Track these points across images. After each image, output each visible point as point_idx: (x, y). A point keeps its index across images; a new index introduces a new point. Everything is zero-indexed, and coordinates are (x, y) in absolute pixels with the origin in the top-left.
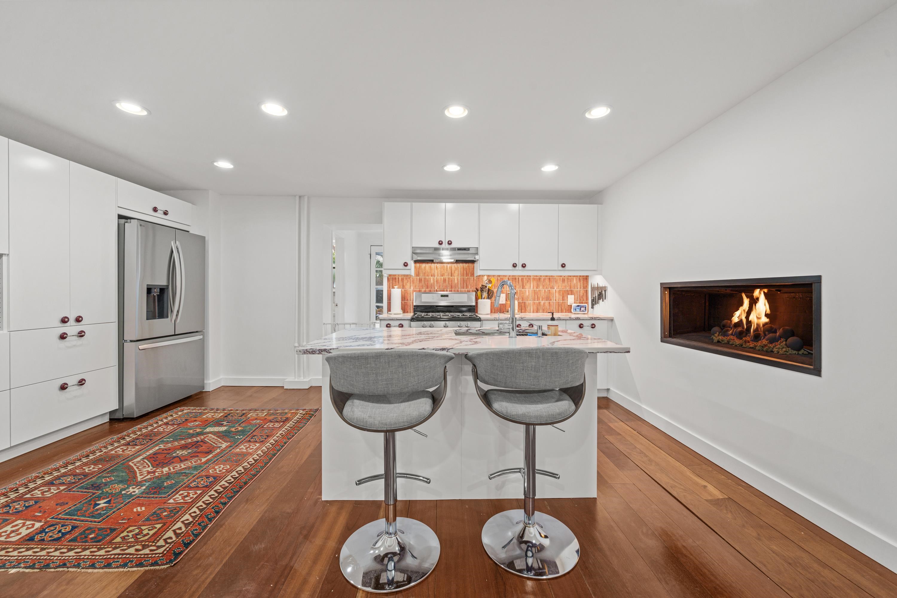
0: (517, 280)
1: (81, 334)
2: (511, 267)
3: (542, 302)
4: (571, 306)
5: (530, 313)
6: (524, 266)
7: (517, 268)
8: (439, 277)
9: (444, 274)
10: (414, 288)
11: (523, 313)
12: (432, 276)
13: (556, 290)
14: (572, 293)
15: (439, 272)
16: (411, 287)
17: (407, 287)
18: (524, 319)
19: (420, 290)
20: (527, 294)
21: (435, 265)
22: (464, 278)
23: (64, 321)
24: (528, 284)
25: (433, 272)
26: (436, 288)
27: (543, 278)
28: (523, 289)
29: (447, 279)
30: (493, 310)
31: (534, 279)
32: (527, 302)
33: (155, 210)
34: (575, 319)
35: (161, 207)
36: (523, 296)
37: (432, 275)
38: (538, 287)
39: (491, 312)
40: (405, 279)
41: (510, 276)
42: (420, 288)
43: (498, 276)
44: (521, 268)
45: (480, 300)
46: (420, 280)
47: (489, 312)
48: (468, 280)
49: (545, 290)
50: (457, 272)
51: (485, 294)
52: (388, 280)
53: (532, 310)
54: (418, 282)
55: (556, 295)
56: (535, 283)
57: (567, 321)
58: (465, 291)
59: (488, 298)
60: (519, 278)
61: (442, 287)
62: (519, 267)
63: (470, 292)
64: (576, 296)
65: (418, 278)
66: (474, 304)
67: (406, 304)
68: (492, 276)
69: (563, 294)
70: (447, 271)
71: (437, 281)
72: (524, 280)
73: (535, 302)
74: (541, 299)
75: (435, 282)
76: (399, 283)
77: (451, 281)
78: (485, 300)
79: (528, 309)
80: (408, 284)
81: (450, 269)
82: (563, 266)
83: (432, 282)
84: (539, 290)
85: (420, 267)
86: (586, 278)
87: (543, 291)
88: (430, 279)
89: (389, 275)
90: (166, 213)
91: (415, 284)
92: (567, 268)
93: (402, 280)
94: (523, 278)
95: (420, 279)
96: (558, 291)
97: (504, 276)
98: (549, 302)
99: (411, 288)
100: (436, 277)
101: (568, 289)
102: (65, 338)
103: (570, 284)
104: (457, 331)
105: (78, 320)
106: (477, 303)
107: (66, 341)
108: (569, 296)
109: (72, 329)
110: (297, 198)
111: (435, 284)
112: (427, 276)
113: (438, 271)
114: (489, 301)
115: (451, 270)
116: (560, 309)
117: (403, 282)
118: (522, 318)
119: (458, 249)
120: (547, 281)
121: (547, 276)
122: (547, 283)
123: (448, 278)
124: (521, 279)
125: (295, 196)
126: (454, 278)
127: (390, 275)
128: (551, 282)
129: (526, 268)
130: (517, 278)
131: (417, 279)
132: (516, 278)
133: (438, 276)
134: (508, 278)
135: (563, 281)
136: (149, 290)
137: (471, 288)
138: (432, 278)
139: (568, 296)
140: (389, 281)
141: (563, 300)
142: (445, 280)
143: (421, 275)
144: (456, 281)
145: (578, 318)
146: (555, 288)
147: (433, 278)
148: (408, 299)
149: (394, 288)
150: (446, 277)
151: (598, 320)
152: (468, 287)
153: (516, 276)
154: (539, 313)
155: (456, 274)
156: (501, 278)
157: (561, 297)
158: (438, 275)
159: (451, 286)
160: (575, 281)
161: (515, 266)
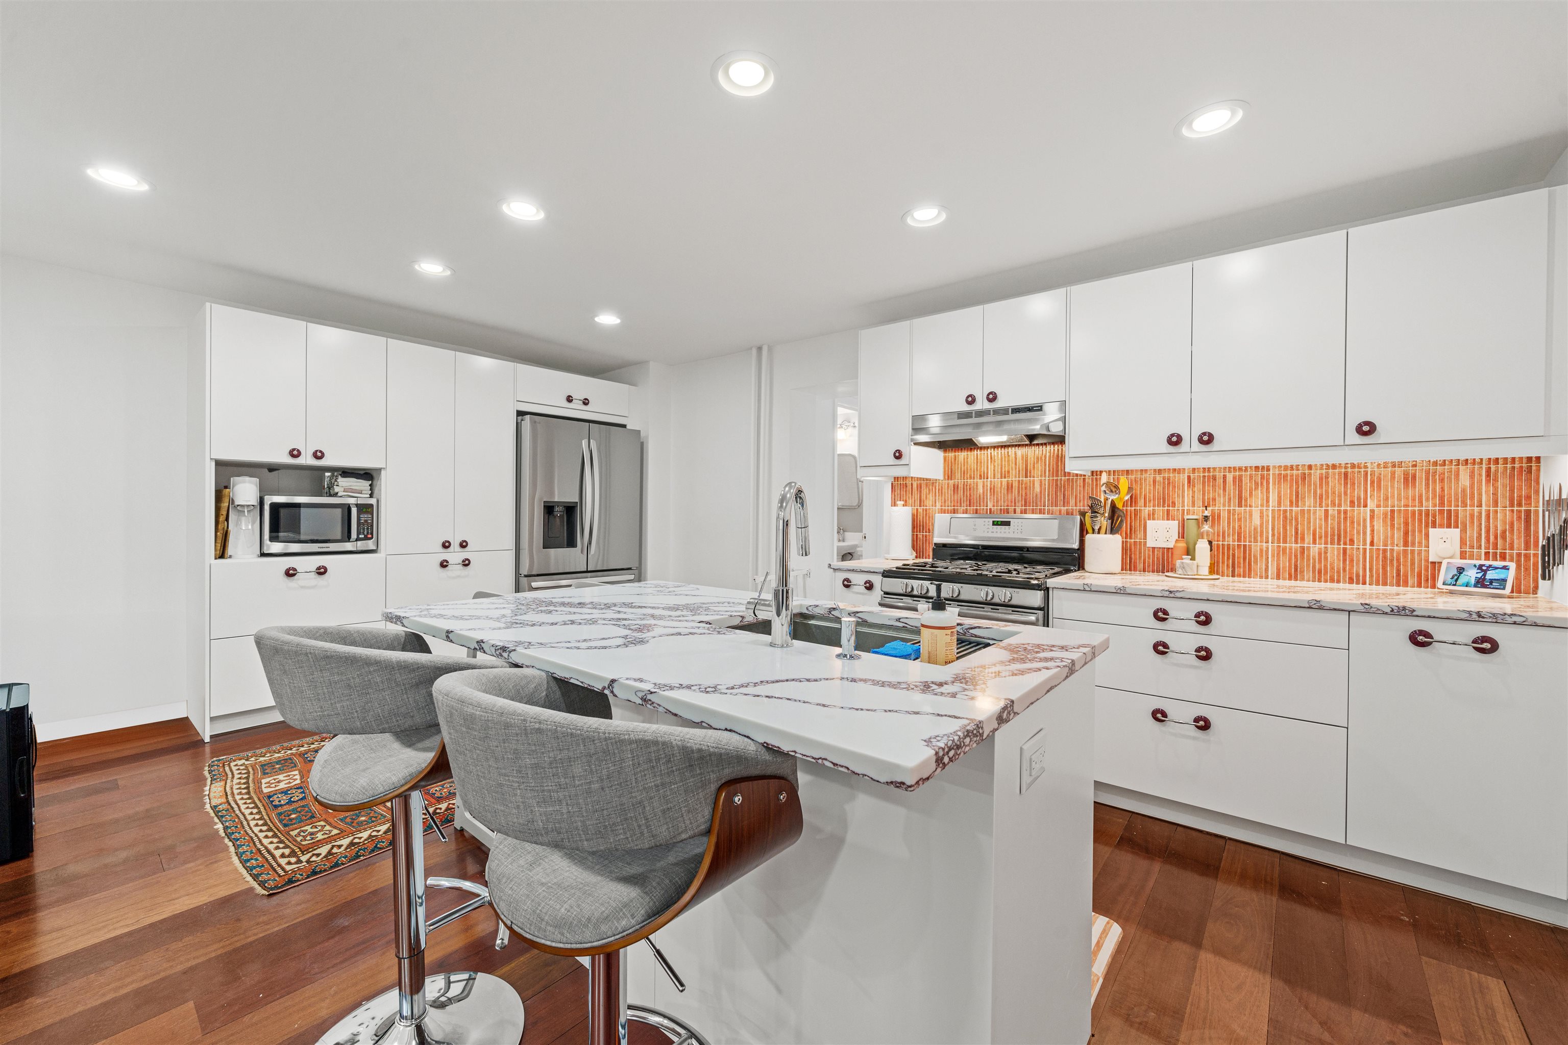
0: (1220, 481)
1: (466, 563)
2: (1164, 446)
3: (1314, 550)
4: (1436, 565)
5: (1267, 577)
6: (1207, 439)
7: (1184, 446)
8: (997, 481)
9: (1009, 472)
10: (941, 506)
11: (1239, 576)
12: (980, 479)
13: (1372, 511)
14: (1450, 521)
15: (998, 469)
16: (935, 503)
17: (929, 503)
18: (1178, 595)
19: (954, 509)
20: (1256, 520)
21: (983, 452)
22: (1057, 480)
23: (446, 545)
24: (1259, 494)
25: (984, 469)
26: (990, 506)
27: (1316, 474)
28: (1240, 505)
29: (1015, 485)
30: (1129, 563)
31: (1282, 478)
32: (1256, 547)
33: (569, 399)
34: (1388, 610)
35: (578, 395)
36: (1240, 527)
37: (980, 476)
38: (1297, 499)
39: (1122, 569)
40: (923, 486)
41: (1194, 469)
42: (954, 506)
43: (1155, 470)
44: (1199, 446)
45: (1089, 537)
46: (956, 488)
47: (1117, 566)
48: (1068, 485)
49: (1326, 511)
50: (1039, 466)
51: (1103, 521)
52: (892, 488)
53: (1272, 570)
54: (951, 492)
55: (1372, 526)
56: (1286, 489)
58: (1060, 511)
59: (1113, 530)
60: (1225, 477)
61: (1004, 502)
62: (1190, 443)
63: (1072, 514)
64: (1473, 533)
65: (951, 482)
66: (1076, 546)
67: (926, 540)
68: (1137, 471)
69: (1406, 524)
70: (1016, 464)
71: (993, 490)
72: (1246, 480)
73: (1284, 549)
74: (1309, 538)
75: (987, 490)
76: (912, 494)
77: (1026, 488)
78: (1102, 536)
79: (1260, 566)
80: (931, 497)
81: (1022, 459)
82: (1366, 430)
83: (981, 491)
84: (1303, 511)
85: (955, 459)
87: (1320, 512)
88: (977, 486)
89: (895, 478)
90: (586, 402)
91: (945, 495)
92: (1382, 436)
93: (920, 487)
94: (1240, 477)
95: (954, 485)
96: (1385, 514)
97: (1174, 470)
98: (1345, 550)
99: (935, 506)
100: (989, 480)
101: (1430, 506)
102: (446, 566)
103: (1443, 489)
104: (810, 609)
105: (463, 545)
106: (1082, 542)
107: (448, 570)
108: (1437, 532)
109: (455, 556)
110: (754, 351)
111: (987, 495)
112: (971, 478)
113: (994, 466)
114: (1114, 539)
115: (1026, 461)
116: (1391, 572)
117: (920, 492)
118: (1171, 592)
119: (1012, 409)
120: (1335, 483)
121: (1334, 467)
122: (1334, 488)
123: (1019, 481)
124: (1234, 478)
125: (751, 349)
126: (1034, 481)
127: (896, 479)
128: (1353, 484)
129: (1215, 446)
130: (1220, 475)
131: (948, 484)
132: (1214, 478)
133: (994, 478)
134: (1189, 477)
135: (1409, 479)
136: (549, 509)
137: (1076, 505)
138: (980, 482)
139: (1431, 530)
140: (895, 491)
141: (1406, 544)
142: (1010, 487)
143: (958, 475)
144: (1037, 489)
145: (1404, 608)
146: (1371, 504)
147: (983, 482)
148: (929, 530)
149: (897, 505)
150: (1013, 479)
151: (1515, 623)
152: (1068, 503)
153: (1214, 469)
154: (1303, 579)
155: (1037, 472)
156: (1164, 478)
157: (1398, 536)
158: (994, 475)
159: (1026, 502)
160: (1465, 480)
161: (1172, 440)
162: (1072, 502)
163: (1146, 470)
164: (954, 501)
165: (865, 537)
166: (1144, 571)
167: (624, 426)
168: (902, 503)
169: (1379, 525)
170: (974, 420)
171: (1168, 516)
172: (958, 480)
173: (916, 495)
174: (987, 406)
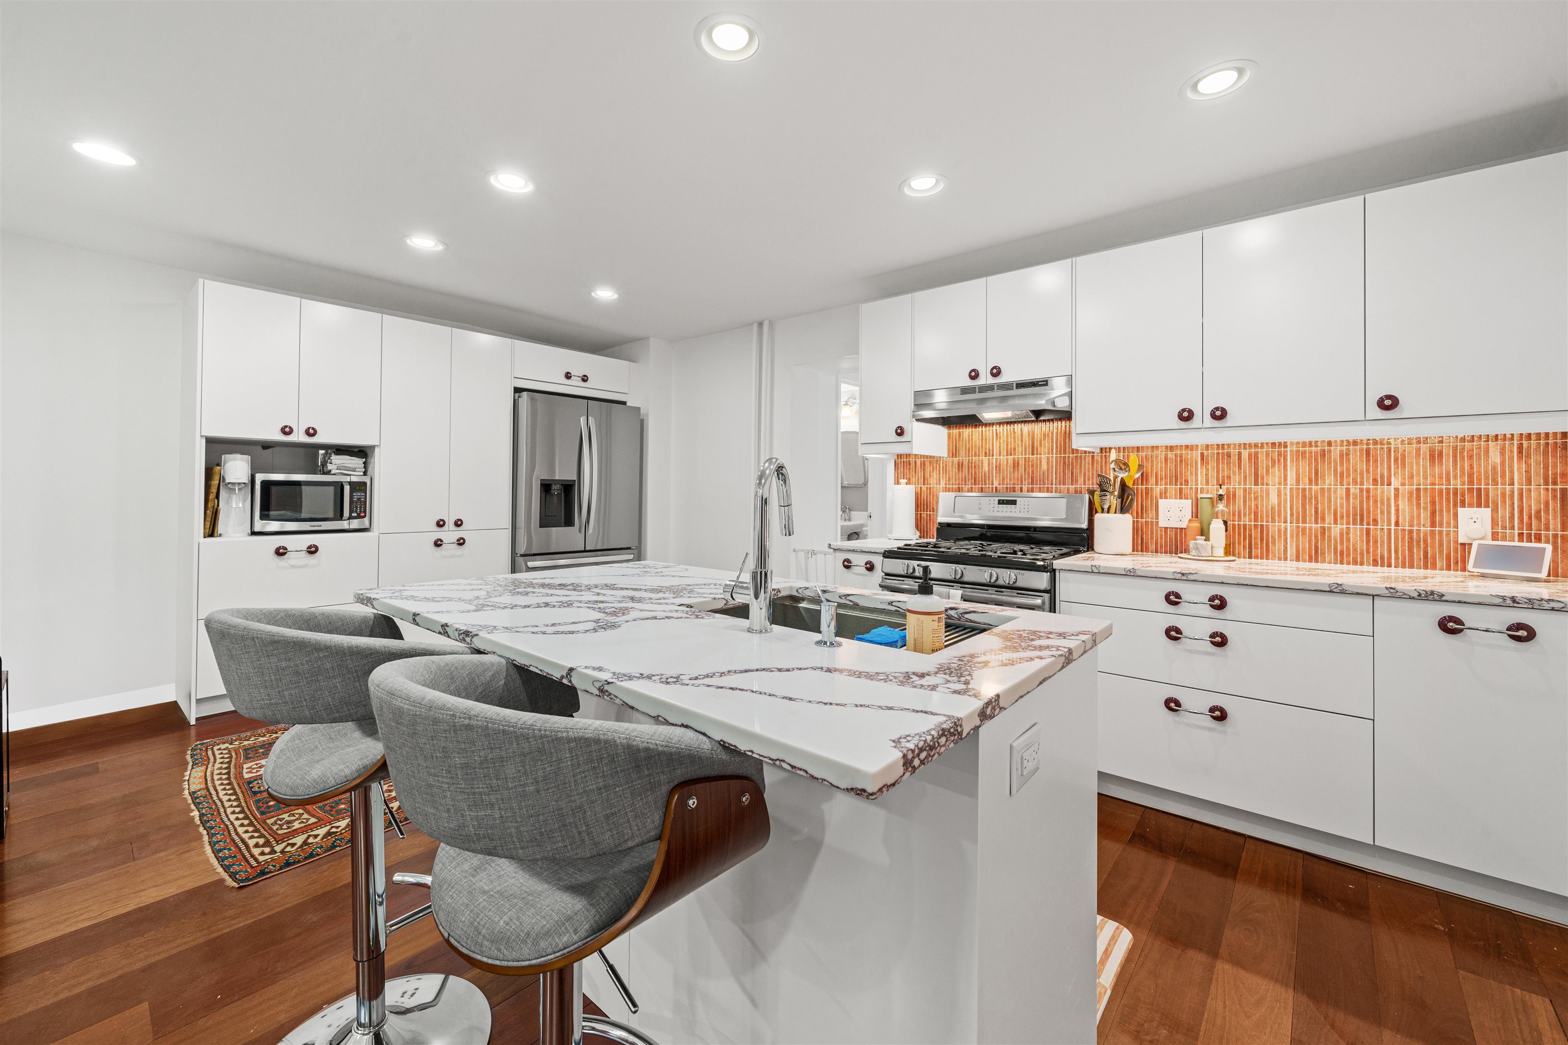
0: (1235, 458)
1: (461, 542)
2: (1175, 421)
3: (1336, 530)
4: (1465, 547)
5: (1286, 559)
6: (1219, 414)
7: (1196, 422)
8: (1003, 458)
9: (1015, 449)
10: (946, 484)
11: (1256, 557)
12: (986, 456)
13: (1397, 490)
14: (1480, 500)
15: (1004, 446)
16: (940, 481)
17: (933, 481)
18: (1191, 577)
19: (959, 488)
20: (1274, 499)
21: (988, 428)
22: (1065, 458)
23: (440, 524)
24: (1276, 471)
25: (989, 446)
26: (996, 484)
27: (1336, 451)
28: (1256, 484)
29: (1022, 462)
30: (1140, 544)
31: (1300, 455)
33: (568, 376)
34: (1415, 595)
35: (577, 372)
36: (1257, 506)
37: (986, 453)
38: (1316, 477)
39: (1133, 550)
40: (927, 464)
41: (1207, 446)
42: (959, 484)
43: (1166, 447)
44: (1208, 422)
45: (1098, 517)
46: (960, 466)
47: (1129, 551)
48: (1077, 462)
49: (1348, 490)
50: (1046, 443)
51: (1113, 500)
52: (895, 466)
53: (1292, 551)
54: (955, 470)
55: (1397, 506)
56: (1304, 467)
58: (1068, 489)
59: (1123, 509)
60: (1240, 454)
61: (1011, 480)
62: (1202, 418)
63: (1081, 493)
64: (1504, 512)
65: (956, 460)
66: (1084, 526)
67: (930, 519)
68: (1147, 447)
69: (1433, 503)
70: (1022, 441)
71: (998, 468)
72: (1262, 458)
73: (1304, 529)
74: (1329, 518)
75: (993, 468)
76: (915, 472)
77: (1033, 466)
78: (1111, 515)
79: (1278, 547)
80: (935, 474)
81: (1029, 436)
82: (1388, 403)
83: (987, 469)
84: (1323, 490)
85: (959, 436)
87: (1341, 491)
88: (982, 463)
89: (898, 455)
90: (585, 379)
91: (949, 473)
92: (1404, 410)
93: (923, 464)
94: (1256, 454)
95: (959, 463)
96: (1411, 493)
97: (1187, 447)
98: (1368, 531)
99: (940, 484)
100: (994, 457)
101: (1458, 484)
102: (440, 545)
103: (1471, 467)
105: (458, 524)
106: (1091, 522)
107: (442, 549)
108: (1466, 512)
109: (449, 535)
110: (755, 327)
111: (992, 473)
112: (976, 455)
113: (1000, 443)
114: (1127, 519)
115: (1033, 438)
116: (1418, 554)
117: (924, 469)
118: (1183, 574)
119: (1017, 384)
120: (1356, 460)
121: (1355, 443)
122: (1355, 465)
123: (1025, 458)
124: (1250, 455)
125: (752, 324)
126: (1041, 459)
127: (900, 456)
128: (1376, 461)
129: (1229, 421)
130: (1234, 452)
131: (953, 462)
132: (1229, 455)
133: (1000, 455)
134: (1202, 454)
135: (1435, 456)
136: (546, 487)
137: (1085, 484)
138: (985, 460)
139: (1460, 510)
140: (898, 469)
141: (1433, 524)
142: (1016, 465)
143: (963, 452)
144: (1044, 466)
145: (1432, 593)
146: (1395, 482)
147: (989, 459)
148: (933, 509)
149: (901, 482)
150: (1020, 456)
151: (1549, 609)
152: (1077, 481)
153: (1229, 445)
154: (1324, 561)
155: (1044, 449)
156: (1176, 456)
157: (1425, 516)
158: (1000, 452)
159: (1032, 480)
160: (1495, 457)
161: (1186, 416)
162: (1081, 480)
163: (1157, 447)
164: (959, 479)
165: (870, 517)
166: (1157, 552)
167: (624, 403)
168: (906, 481)
169: (1404, 504)
170: (977, 396)
171: (1181, 495)
172: (963, 457)
173: (920, 473)
174: (991, 380)
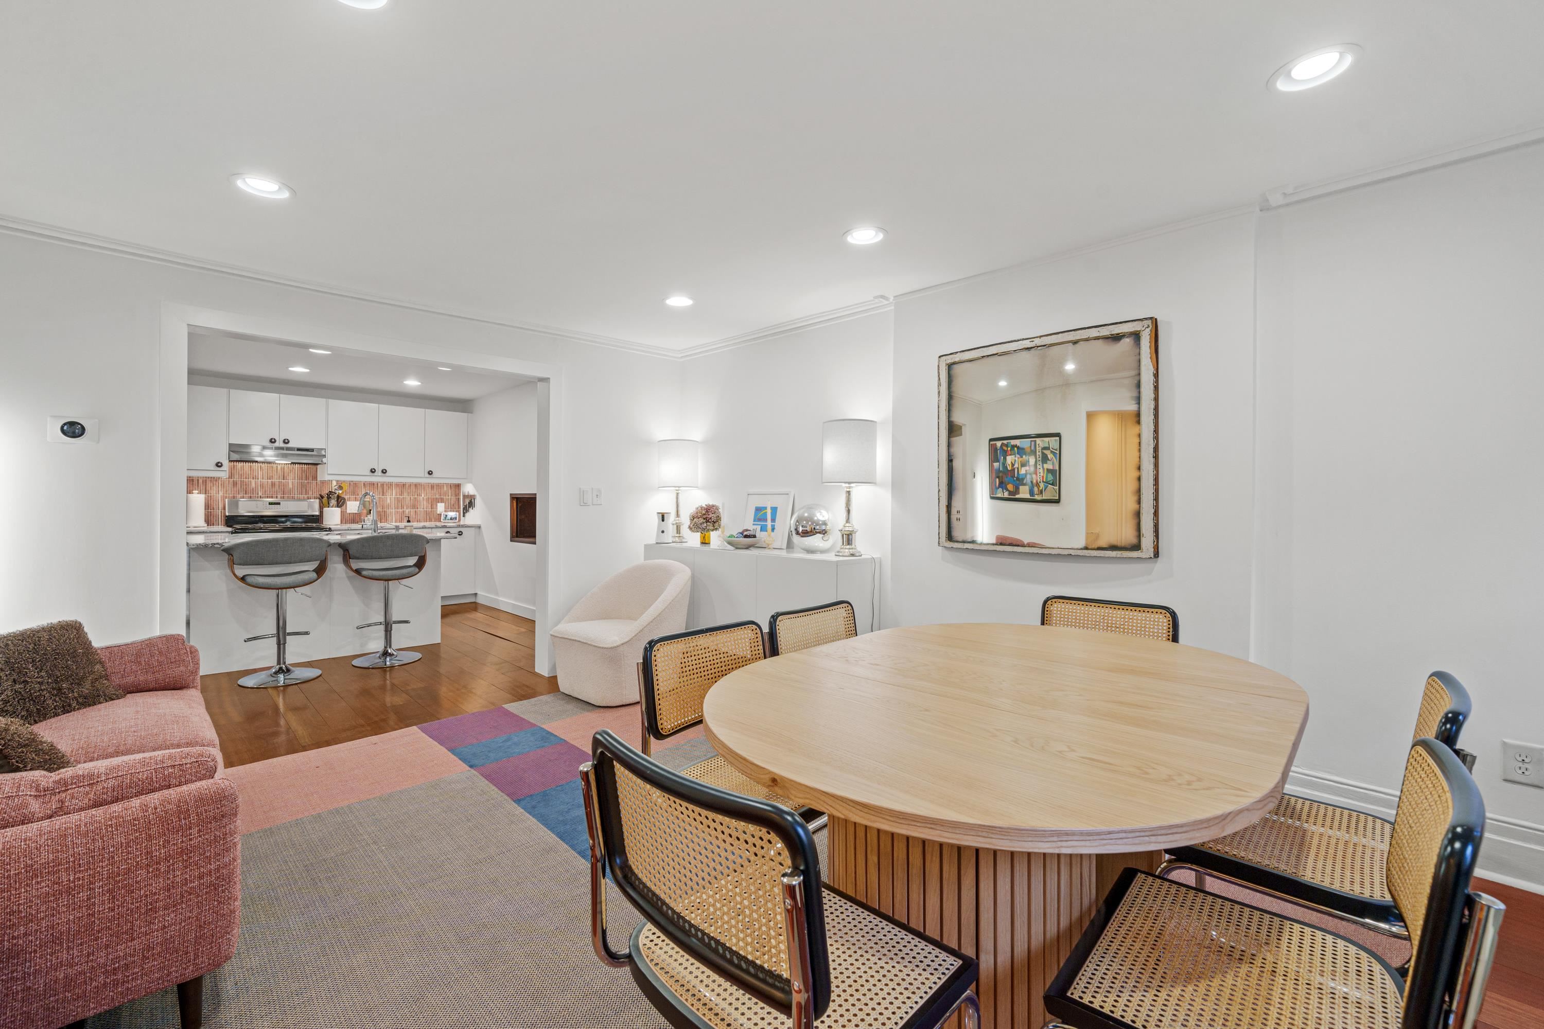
0: (376, 487)
2: (369, 473)
4: (440, 515)
6: (384, 472)
7: (376, 474)
8: (265, 481)
9: (273, 477)
11: (383, 522)
12: (253, 479)
13: (423, 498)
14: (442, 501)
15: (265, 475)
16: (220, 492)
17: (213, 492)
19: (234, 496)
20: (388, 501)
22: (302, 482)
24: (389, 492)
25: (256, 474)
26: (261, 494)
28: (382, 496)
29: (277, 483)
30: (344, 519)
31: (396, 486)
32: (389, 511)
34: (441, 526)
36: (382, 504)
37: (253, 477)
38: (401, 494)
39: (341, 523)
40: (212, 482)
41: (365, 482)
42: (234, 494)
44: (380, 473)
45: (325, 509)
46: (235, 484)
47: (339, 523)
48: (308, 485)
49: (410, 498)
50: (291, 475)
51: (333, 502)
54: (231, 486)
55: (423, 503)
56: (398, 491)
57: (433, 529)
58: (304, 497)
59: (338, 506)
60: (377, 485)
62: (379, 472)
63: (313, 498)
64: (447, 504)
65: (231, 480)
66: (317, 513)
67: (211, 515)
69: (431, 502)
70: (277, 473)
71: (262, 486)
72: (385, 487)
73: (398, 511)
74: (405, 507)
75: (258, 486)
77: (283, 486)
78: (334, 508)
79: (389, 519)
80: (216, 489)
81: (281, 470)
82: (430, 473)
83: (254, 486)
84: (403, 498)
85: (237, 468)
86: (458, 486)
87: (408, 498)
88: (251, 483)
91: (227, 488)
92: (434, 475)
93: (205, 482)
94: (383, 485)
95: (235, 482)
96: (426, 499)
99: (218, 494)
100: (259, 479)
101: (437, 496)
103: (440, 492)
106: (321, 512)
108: (439, 505)
111: (258, 488)
112: (246, 478)
113: (263, 473)
114: (338, 510)
115: (284, 472)
116: (428, 518)
117: (206, 485)
119: (297, 449)
120: (413, 487)
121: (413, 483)
122: (412, 491)
124: (381, 485)
126: (288, 482)
128: (417, 489)
129: (387, 474)
130: (375, 484)
131: (230, 482)
132: (373, 485)
133: (263, 479)
135: (432, 488)
137: (316, 495)
138: (253, 482)
141: (432, 509)
142: (273, 484)
143: (236, 476)
144: (291, 486)
146: (423, 496)
147: (255, 481)
148: (213, 508)
149: (192, 493)
150: (276, 480)
151: (468, 527)
152: (308, 493)
153: (373, 482)
154: (403, 522)
155: (291, 479)
156: (354, 484)
157: (430, 506)
158: (263, 477)
159: (284, 492)
160: (445, 489)
161: (373, 471)
162: (310, 493)
166: (347, 523)
168: (197, 492)
169: (425, 503)
171: (356, 500)
172: (236, 478)
173: (202, 487)
174: (282, 445)
